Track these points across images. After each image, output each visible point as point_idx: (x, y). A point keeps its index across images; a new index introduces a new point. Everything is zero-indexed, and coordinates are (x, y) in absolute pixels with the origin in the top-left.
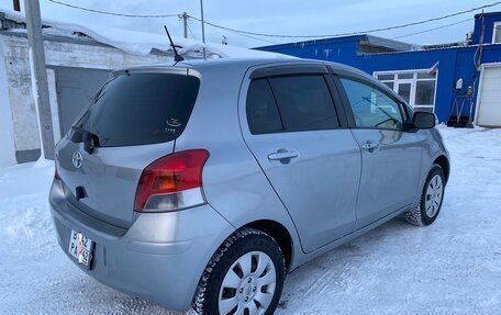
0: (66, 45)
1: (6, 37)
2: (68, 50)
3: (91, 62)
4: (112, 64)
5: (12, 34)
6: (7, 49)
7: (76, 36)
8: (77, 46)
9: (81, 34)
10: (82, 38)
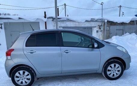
0: (65, 22)
1: (53, 22)
2: (66, 23)
3: (71, 25)
4: (75, 25)
5: (54, 21)
6: (53, 24)
7: (67, 20)
8: (67, 22)
9: (68, 19)
10: (68, 20)
